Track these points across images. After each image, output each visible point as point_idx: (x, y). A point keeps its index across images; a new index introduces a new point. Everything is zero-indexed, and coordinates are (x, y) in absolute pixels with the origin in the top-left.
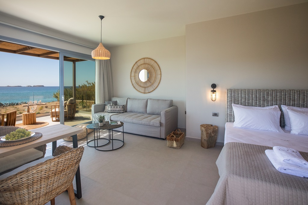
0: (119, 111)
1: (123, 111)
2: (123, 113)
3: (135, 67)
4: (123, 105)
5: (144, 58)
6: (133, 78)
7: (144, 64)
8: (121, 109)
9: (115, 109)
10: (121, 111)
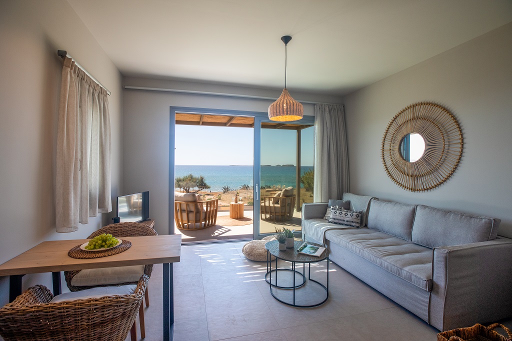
0: (349, 223)
1: (358, 225)
2: (358, 227)
3: (392, 130)
4: (360, 213)
5: (414, 106)
6: (387, 154)
7: (414, 119)
8: (354, 218)
9: (343, 217)
10: (354, 224)
